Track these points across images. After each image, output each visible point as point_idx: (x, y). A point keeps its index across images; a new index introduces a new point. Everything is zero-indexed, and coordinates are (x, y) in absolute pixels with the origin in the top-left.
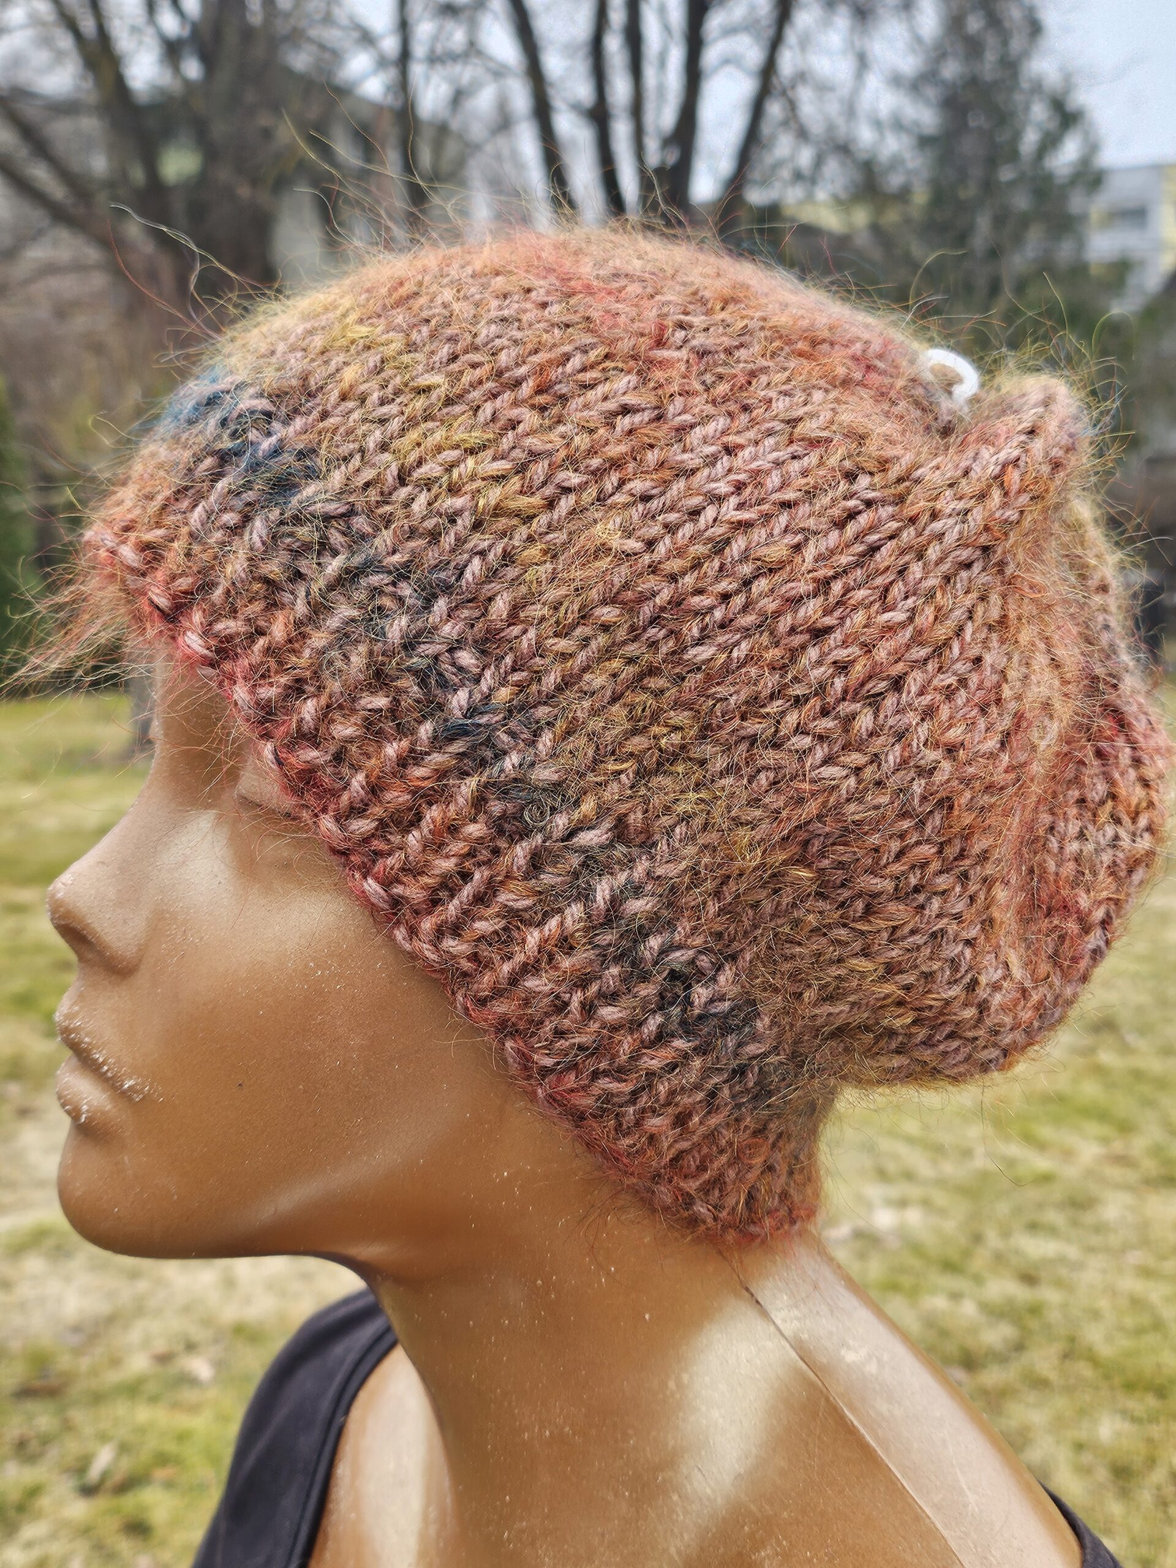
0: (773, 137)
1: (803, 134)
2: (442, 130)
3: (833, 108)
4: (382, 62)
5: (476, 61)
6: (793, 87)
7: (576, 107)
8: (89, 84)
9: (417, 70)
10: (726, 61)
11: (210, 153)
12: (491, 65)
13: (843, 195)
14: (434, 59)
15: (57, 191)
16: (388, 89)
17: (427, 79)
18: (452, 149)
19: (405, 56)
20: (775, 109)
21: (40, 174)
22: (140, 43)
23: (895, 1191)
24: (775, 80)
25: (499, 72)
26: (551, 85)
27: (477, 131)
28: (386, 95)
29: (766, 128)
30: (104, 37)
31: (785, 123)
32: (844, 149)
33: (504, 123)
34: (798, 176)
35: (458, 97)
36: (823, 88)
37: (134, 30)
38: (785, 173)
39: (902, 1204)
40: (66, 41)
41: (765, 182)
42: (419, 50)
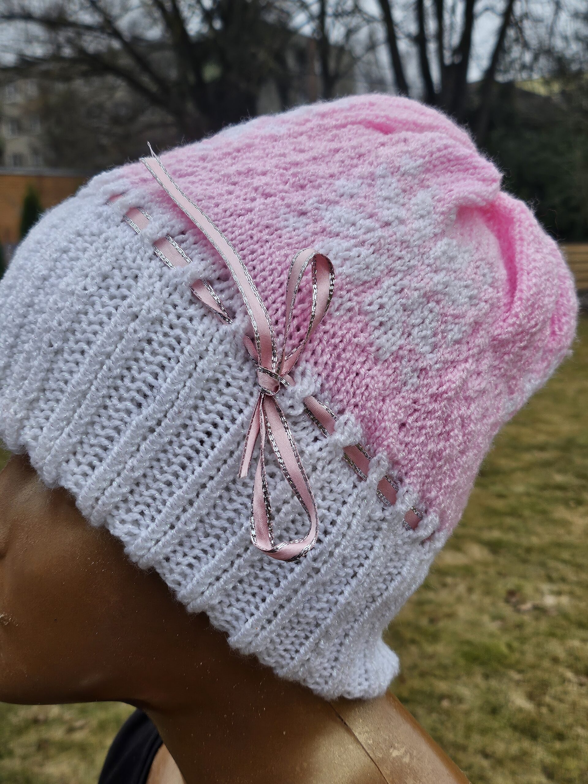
0: (510, 48)
1: (526, 45)
2: (341, 50)
3: (542, 31)
4: (311, 18)
5: (358, 15)
6: (521, 21)
7: (409, 36)
8: (168, 35)
9: (329, 21)
10: (487, 9)
11: (226, 66)
12: (366, 16)
13: (547, 75)
14: (337, 15)
15: (153, 88)
16: (314, 31)
17: (334, 25)
18: (346, 60)
19: (322, 15)
20: (511, 33)
21: (145, 79)
22: (193, 13)
23: (555, 588)
24: (512, 18)
25: (370, 20)
26: (397, 25)
27: (359, 50)
28: (313, 34)
29: (506, 44)
30: (176, 10)
31: (517, 40)
32: (549, 52)
33: (372, 47)
34: (524, 67)
35: (350, 33)
36: (538, 20)
37: (190, 6)
38: (517, 66)
39: (559, 593)
40: (157, 14)
41: (506, 71)
42: (330, 10)
